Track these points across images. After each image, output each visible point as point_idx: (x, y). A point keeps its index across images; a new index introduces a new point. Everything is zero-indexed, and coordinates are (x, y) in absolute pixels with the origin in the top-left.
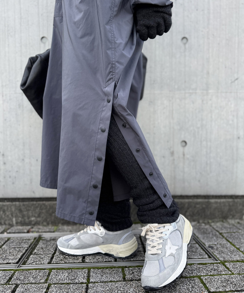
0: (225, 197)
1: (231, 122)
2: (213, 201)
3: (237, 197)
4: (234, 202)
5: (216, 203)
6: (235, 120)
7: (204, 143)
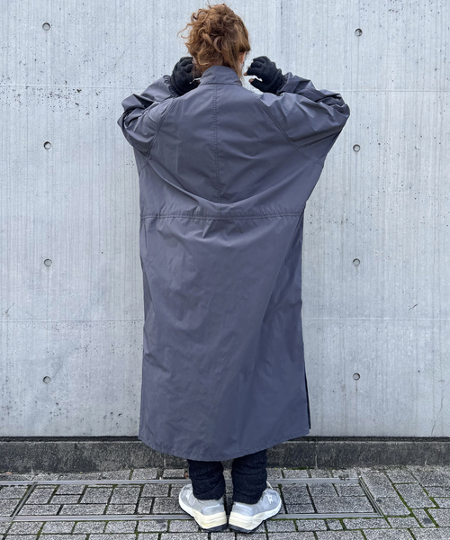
0: (404, 439)
1: (409, 354)
2: (390, 443)
3: (417, 439)
4: (414, 444)
5: (394, 445)
6: (415, 352)
7: (380, 376)
